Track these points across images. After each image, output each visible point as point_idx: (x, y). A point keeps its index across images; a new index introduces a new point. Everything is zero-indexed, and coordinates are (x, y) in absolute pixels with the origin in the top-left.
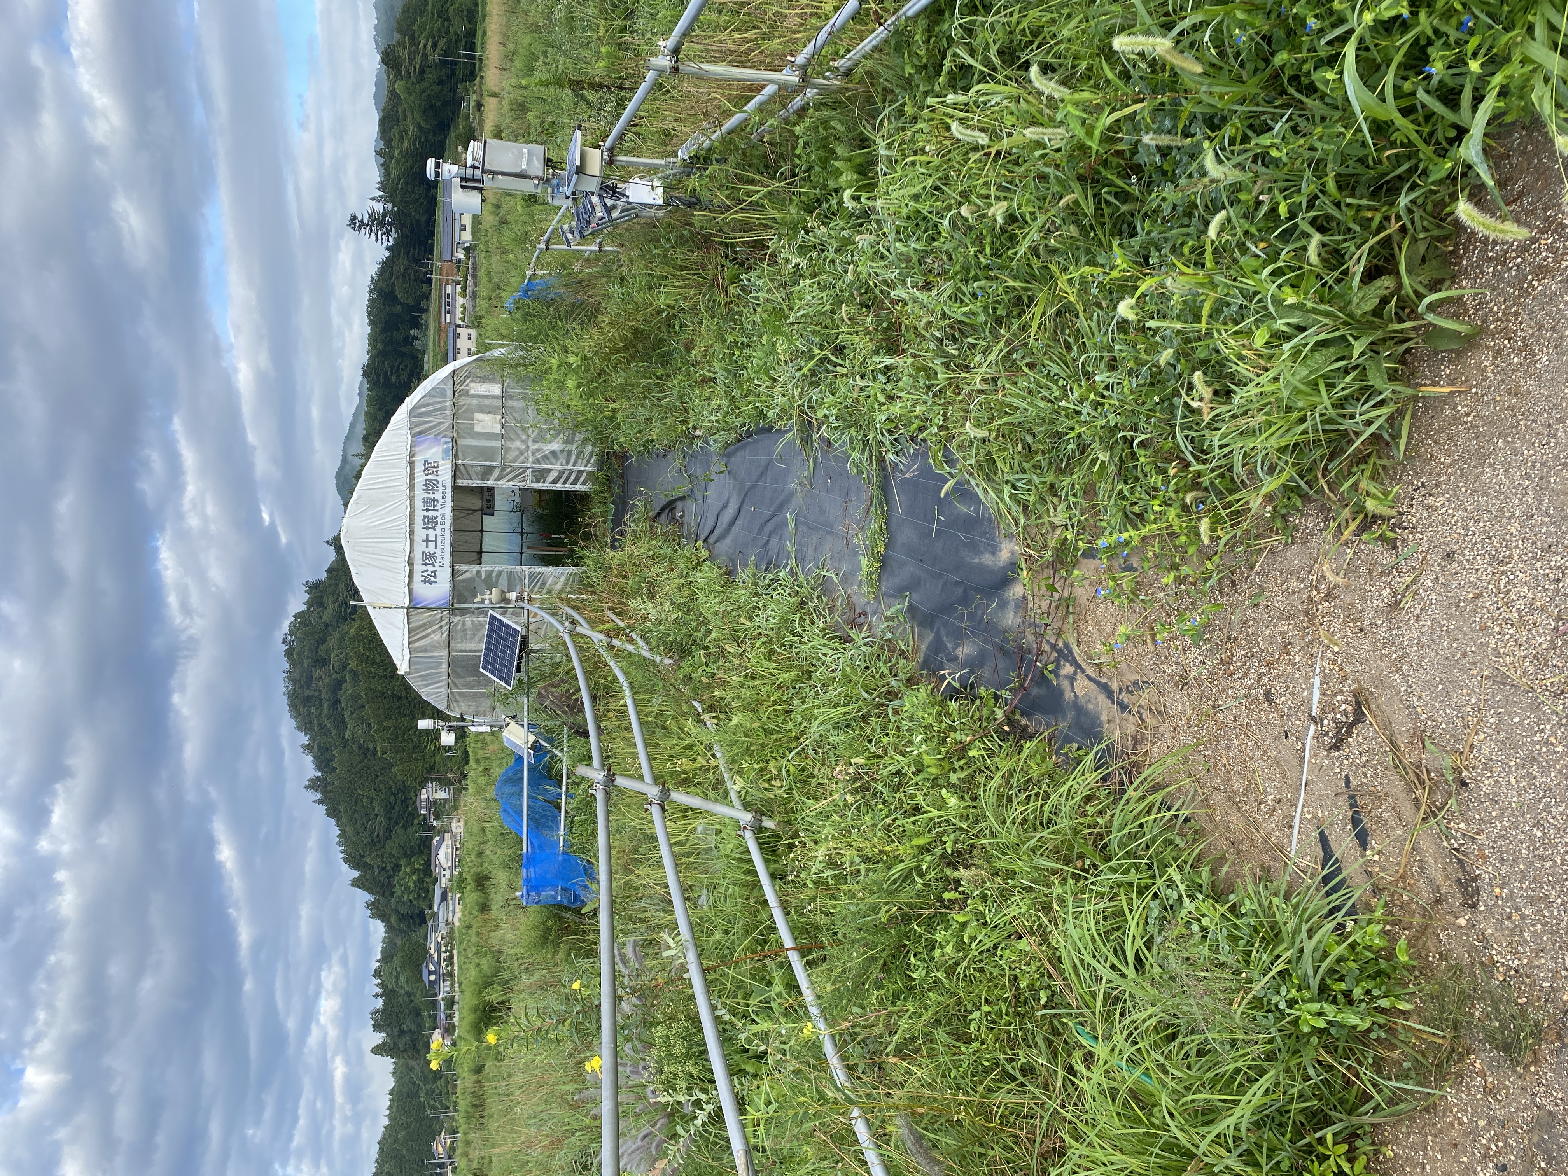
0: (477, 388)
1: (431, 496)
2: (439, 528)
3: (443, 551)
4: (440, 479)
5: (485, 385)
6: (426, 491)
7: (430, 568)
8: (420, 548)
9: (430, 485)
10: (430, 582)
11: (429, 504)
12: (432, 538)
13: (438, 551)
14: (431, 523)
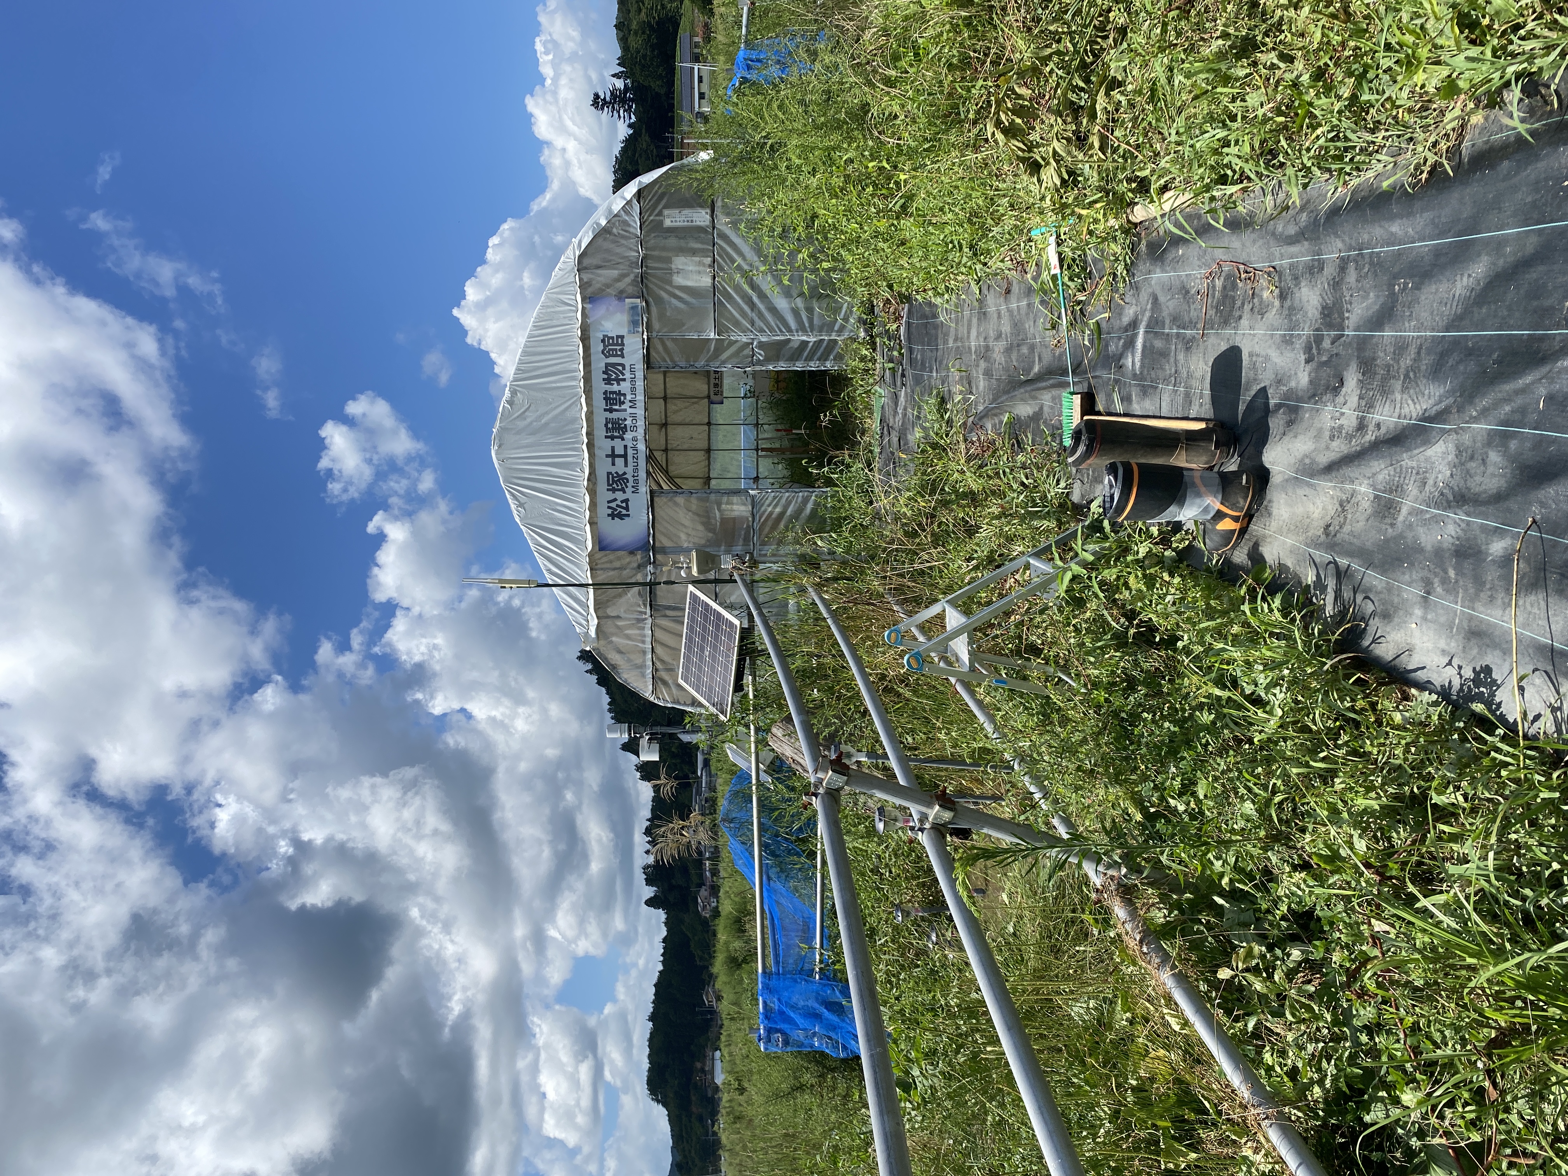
0: (673, 218)
1: (615, 387)
2: (628, 436)
3: (636, 469)
4: (627, 362)
5: (686, 212)
6: (608, 381)
7: (620, 496)
8: (604, 467)
9: (612, 374)
10: (621, 517)
11: (613, 400)
12: (619, 451)
13: (630, 470)
14: (616, 429)
